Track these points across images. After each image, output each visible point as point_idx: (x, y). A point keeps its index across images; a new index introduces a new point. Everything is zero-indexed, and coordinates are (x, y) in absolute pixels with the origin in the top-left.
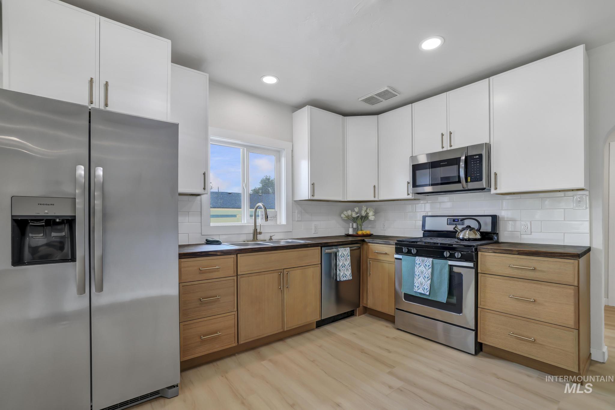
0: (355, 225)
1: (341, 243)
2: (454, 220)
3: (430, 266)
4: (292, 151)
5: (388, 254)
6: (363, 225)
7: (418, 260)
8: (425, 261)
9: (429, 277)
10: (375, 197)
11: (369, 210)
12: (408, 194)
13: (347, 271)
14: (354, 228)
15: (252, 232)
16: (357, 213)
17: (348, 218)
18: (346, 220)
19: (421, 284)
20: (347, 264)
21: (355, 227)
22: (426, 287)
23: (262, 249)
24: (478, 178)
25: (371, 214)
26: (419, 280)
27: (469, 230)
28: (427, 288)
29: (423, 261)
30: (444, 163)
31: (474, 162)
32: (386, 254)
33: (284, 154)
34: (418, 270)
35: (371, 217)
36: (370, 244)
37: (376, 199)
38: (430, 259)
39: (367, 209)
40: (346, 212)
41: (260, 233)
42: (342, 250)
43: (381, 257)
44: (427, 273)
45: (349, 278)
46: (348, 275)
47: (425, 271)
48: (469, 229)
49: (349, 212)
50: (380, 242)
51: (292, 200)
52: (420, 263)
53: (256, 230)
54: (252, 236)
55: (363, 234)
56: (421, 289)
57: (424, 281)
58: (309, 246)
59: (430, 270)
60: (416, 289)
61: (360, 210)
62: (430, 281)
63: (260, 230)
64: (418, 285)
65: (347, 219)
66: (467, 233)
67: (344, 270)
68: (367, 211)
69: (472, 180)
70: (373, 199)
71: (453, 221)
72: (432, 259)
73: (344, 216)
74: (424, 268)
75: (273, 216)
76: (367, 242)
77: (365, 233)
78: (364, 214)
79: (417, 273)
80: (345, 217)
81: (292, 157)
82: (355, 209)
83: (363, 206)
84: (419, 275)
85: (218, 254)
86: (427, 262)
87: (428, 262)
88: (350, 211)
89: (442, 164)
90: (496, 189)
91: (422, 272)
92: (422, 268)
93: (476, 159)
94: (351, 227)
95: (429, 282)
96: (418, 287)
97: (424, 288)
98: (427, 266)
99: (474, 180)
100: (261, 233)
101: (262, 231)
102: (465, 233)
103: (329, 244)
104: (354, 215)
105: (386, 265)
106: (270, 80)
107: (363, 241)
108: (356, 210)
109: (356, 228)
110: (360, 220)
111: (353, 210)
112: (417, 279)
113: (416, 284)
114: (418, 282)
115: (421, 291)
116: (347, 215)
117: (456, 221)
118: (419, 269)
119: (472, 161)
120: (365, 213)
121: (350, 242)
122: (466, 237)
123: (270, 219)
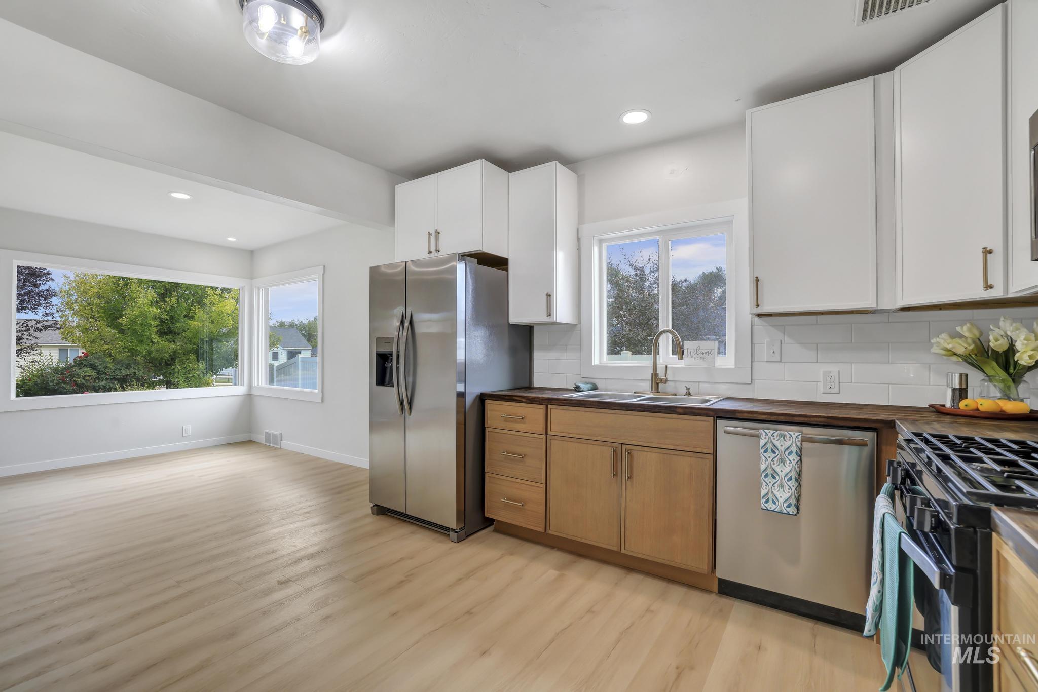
1: (782, 419)
13: (781, 490)
14: (954, 390)
23: (582, 402)
37: (997, 294)
41: (664, 381)
42: (770, 435)
45: (780, 507)
51: (752, 318)
53: (655, 375)
58: (680, 411)
63: (665, 376)
75: (706, 351)
85: (524, 400)
103: (739, 416)
106: (635, 118)
121: (822, 420)
123: (701, 356)
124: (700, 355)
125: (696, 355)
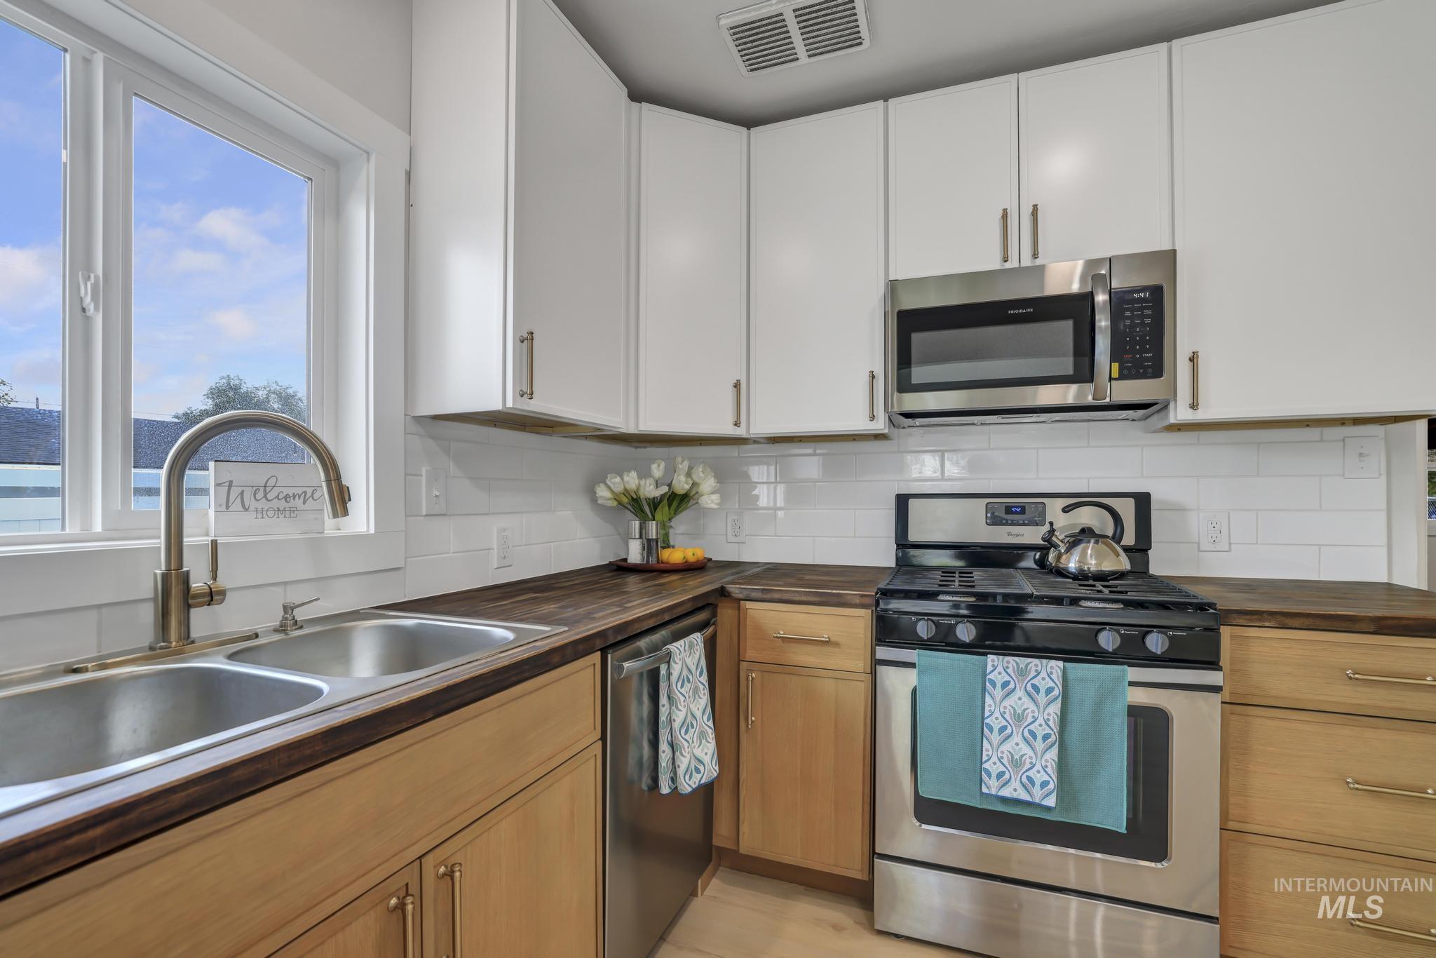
0: (653, 529)
2: (1009, 510)
3: (1056, 692)
4: (409, 174)
5: (837, 644)
6: (671, 527)
7: (1000, 669)
8: (1033, 673)
9: (1053, 736)
10: (737, 424)
11: (703, 472)
12: (872, 418)
13: (703, 742)
14: (649, 540)
15: (150, 595)
16: (657, 484)
17: (620, 503)
18: (611, 508)
19: (1017, 763)
20: (701, 709)
21: (654, 537)
22: (1039, 777)
24: (1148, 367)
25: (708, 484)
26: (1007, 747)
27: (1094, 543)
28: (1046, 778)
29: (1022, 673)
30: (1021, 311)
31: (1132, 313)
32: (827, 643)
33: (365, 177)
34: (997, 709)
35: (709, 500)
36: (749, 605)
37: (741, 432)
38: (1053, 663)
39: (690, 468)
40: (618, 479)
41: (212, 597)
42: (682, 650)
43: (803, 656)
44: (1040, 720)
45: (711, 771)
46: (707, 759)
47: (1033, 712)
48: (1093, 541)
49: (631, 480)
50: (797, 598)
51: (406, 415)
52: (1009, 679)
53: (177, 578)
54: (147, 615)
55: (686, 562)
56: (1015, 784)
57: (1030, 753)
58: (557, 659)
59: (1055, 708)
60: (992, 786)
61: (671, 470)
62: (1055, 750)
63: (215, 578)
64: (1002, 768)
65: (615, 503)
66: (1089, 551)
67: (693, 742)
68: (695, 477)
69: (1126, 372)
70: (728, 430)
71: (1006, 513)
72: (1060, 663)
73: (608, 494)
74: (1026, 699)
75: (299, 491)
76: (740, 596)
77: (691, 559)
78: (681, 485)
79: (994, 721)
80: (610, 499)
81: (409, 205)
82: (654, 467)
83: (679, 459)
84: (1002, 729)
86: (1039, 677)
87: (1044, 674)
88: (633, 474)
89: (1017, 311)
90: (1194, 406)
91: (1019, 718)
92: (1020, 700)
93: (1140, 300)
94: (637, 536)
95: (1053, 754)
96: (1000, 775)
97: (1030, 779)
98: (1042, 691)
99: (1133, 371)
100: (223, 593)
101: (223, 581)
102: (1084, 554)
104: (650, 490)
105: (827, 686)
107: (722, 592)
108: (657, 470)
109: (657, 541)
110: (667, 508)
111: (644, 474)
112: (995, 744)
113: (992, 766)
114: (1000, 755)
115: (1014, 790)
116: (619, 488)
117: (1016, 513)
118: (1005, 703)
119: (1128, 309)
120: (686, 483)
122: (1092, 564)
123: (282, 505)
124: (276, 504)
125: (263, 504)
